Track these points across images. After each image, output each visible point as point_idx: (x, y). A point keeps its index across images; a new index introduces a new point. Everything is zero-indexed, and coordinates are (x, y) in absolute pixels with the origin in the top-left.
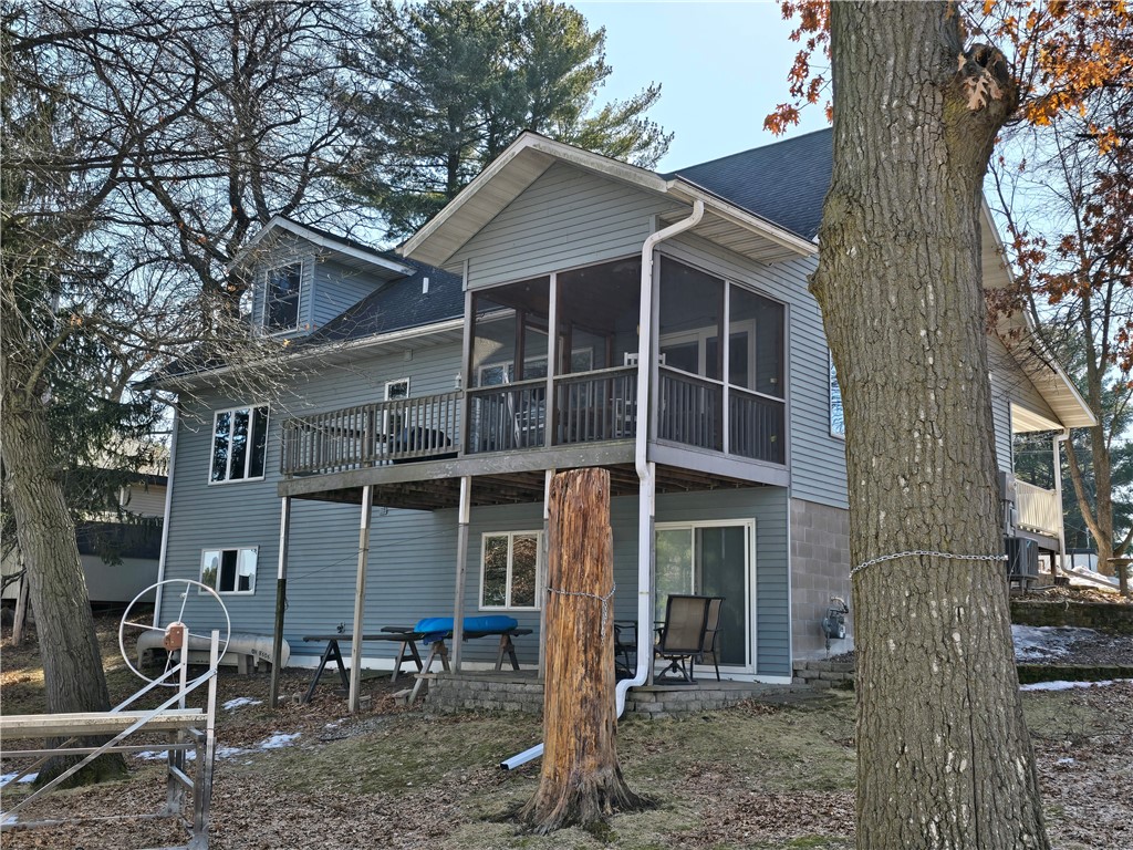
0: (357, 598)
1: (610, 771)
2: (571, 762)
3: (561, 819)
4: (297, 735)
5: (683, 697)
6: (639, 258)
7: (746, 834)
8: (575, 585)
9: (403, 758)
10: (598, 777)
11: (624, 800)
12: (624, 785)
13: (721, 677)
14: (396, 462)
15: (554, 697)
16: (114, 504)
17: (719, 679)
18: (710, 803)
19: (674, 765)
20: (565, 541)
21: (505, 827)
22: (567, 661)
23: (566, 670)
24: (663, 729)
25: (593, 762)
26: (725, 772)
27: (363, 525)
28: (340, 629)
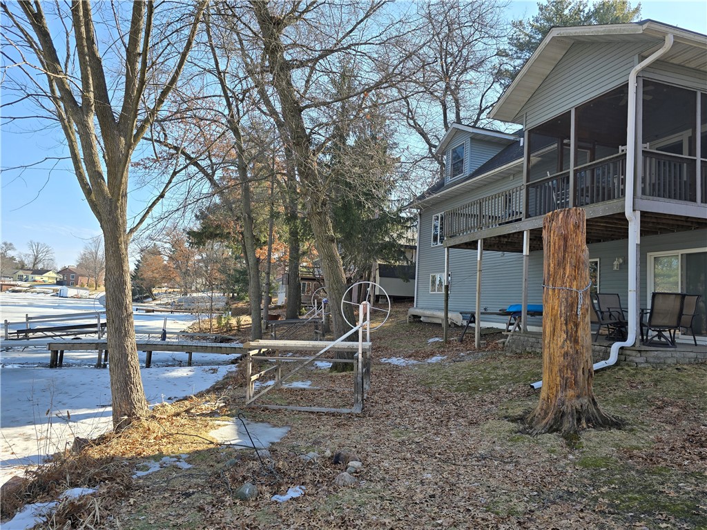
0: (477, 294)
1: (585, 401)
2: (557, 392)
3: (548, 426)
4: (445, 357)
5: (662, 355)
6: (627, 85)
7: (686, 463)
8: (559, 282)
9: (485, 374)
10: (577, 403)
11: (597, 420)
12: (598, 410)
13: (698, 343)
14: (499, 225)
15: (546, 351)
16: (405, 258)
17: (696, 345)
18: (665, 430)
19: (646, 398)
20: (551, 255)
21: (513, 425)
22: (554, 329)
23: (554, 335)
24: (644, 374)
25: (573, 393)
26: (684, 408)
27: (479, 259)
28: (485, 309)
